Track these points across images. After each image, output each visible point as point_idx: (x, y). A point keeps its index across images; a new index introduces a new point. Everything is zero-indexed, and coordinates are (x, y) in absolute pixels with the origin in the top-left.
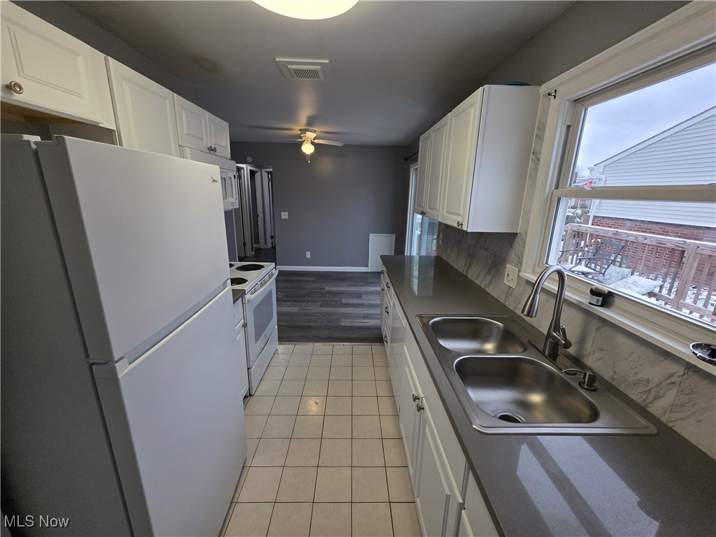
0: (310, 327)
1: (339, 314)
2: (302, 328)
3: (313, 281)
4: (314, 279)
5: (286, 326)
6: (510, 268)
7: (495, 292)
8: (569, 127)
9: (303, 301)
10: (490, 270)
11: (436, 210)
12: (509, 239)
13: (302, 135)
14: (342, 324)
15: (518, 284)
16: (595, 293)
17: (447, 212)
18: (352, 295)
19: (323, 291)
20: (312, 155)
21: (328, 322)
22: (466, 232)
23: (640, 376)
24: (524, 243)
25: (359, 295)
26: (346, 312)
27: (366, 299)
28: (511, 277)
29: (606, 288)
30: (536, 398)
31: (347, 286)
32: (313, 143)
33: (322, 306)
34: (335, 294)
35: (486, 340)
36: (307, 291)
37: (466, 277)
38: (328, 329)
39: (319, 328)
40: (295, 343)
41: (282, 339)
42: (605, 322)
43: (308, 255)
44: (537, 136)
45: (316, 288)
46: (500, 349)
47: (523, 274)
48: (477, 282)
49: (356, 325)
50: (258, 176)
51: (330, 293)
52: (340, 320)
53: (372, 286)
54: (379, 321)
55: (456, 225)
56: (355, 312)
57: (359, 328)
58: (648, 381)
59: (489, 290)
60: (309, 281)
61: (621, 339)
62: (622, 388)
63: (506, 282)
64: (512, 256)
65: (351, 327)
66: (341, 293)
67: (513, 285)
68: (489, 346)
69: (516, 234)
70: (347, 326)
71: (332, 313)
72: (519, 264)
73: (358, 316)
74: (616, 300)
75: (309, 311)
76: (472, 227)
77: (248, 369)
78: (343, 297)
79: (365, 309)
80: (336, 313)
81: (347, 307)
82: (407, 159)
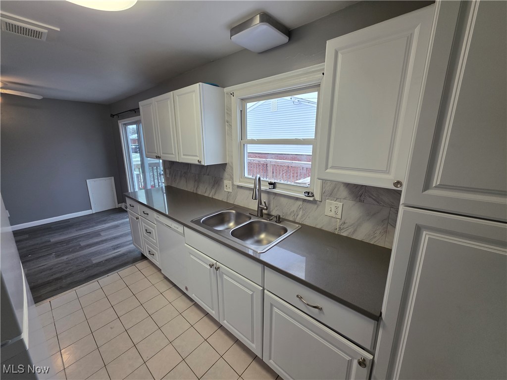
1: (85, 255)
2: (49, 283)
6: (226, 182)
7: (220, 197)
8: (241, 111)
10: (214, 186)
11: (172, 154)
12: (222, 167)
14: (94, 262)
15: (233, 189)
16: (270, 184)
17: (184, 155)
18: (88, 236)
19: (48, 244)
21: (77, 266)
22: (204, 166)
23: (292, 210)
24: (232, 168)
25: (97, 234)
26: (93, 251)
27: (105, 236)
28: (228, 187)
29: (273, 181)
30: (263, 236)
31: (76, 230)
33: (58, 256)
34: (67, 241)
35: (229, 222)
37: (196, 194)
38: (82, 271)
39: (70, 274)
42: (275, 194)
44: (227, 113)
45: (38, 244)
46: (237, 223)
47: (235, 183)
48: (206, 195)
49: (110, 257)
51: (60, 243)
52: (90, 260)
53: (105, 224)
55: (197, 163)
56: (101, 248)
57: (114, 258)
58: (294, 211)
59: (216, 197)
61: (282, 199)
62: (287, 218)
63: (225, 190)
64: (226, 175)
65: (106, 260)
66: (75, 238)
67: (230, 190)
68: (231, 224)
69: (226, 164)
70: (102, 262)
71: (76, 258)
72: (232, 179)
73: (108, 250)
74: (277, 185)
76: (206, 162)
78: (80, 241)
79: (110, 243)
80: (81, 256)
81: (90, 248)
82: (114, 116)
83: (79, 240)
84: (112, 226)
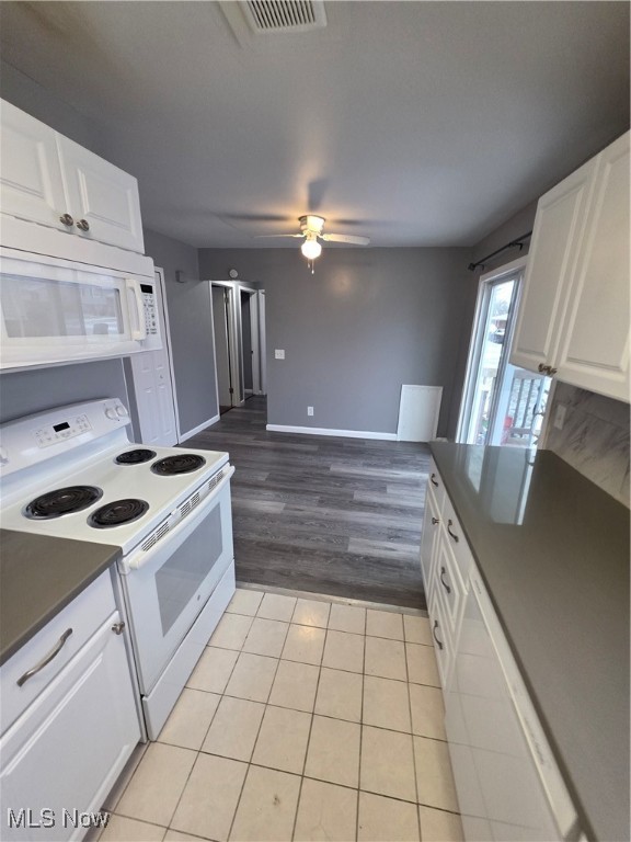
0: (296, 551)
1: (346, 524)
2: (284, 551)
3: (313, 453)
4: (314, 448)
5: (258, 543)
9: (294, 491)
13: (303, 227)
14: (352, 549)
18: (371, 484)
19: (325, 472)
20: (319, 261)
21: (328, 541)
25: (382, 486)
26: (362, 521)
27: (394, 496)
31: (364, 465)
32: (319, 240)
33: (322, 503)
34: (343, 480)
36: (301, 470)
38: (327, 558)
39: (310, 553)
40: (266, 587)
41: (245, 574)
43: (311, 411)
45: (317, 467)
49: (376, 553)
50: (253, 299)
51: (336, 477)
52: (348, 538)
53: (402, 469)
54: (417, 549)
56: (374, 522)
57: (380, 562)
60: (307, 453)
65: (366, 558)
66: (354, 480)
70: (358, 556)
71: (336, 522)
73: (380, 534)
75: (300, 513)
77: (142, 696)
78: (357, 488)
79: (391, 517)
80: (342, 522)
81: (361, 510)
82: (474, 266)
83: (358, 484)
84: (410, 480)
